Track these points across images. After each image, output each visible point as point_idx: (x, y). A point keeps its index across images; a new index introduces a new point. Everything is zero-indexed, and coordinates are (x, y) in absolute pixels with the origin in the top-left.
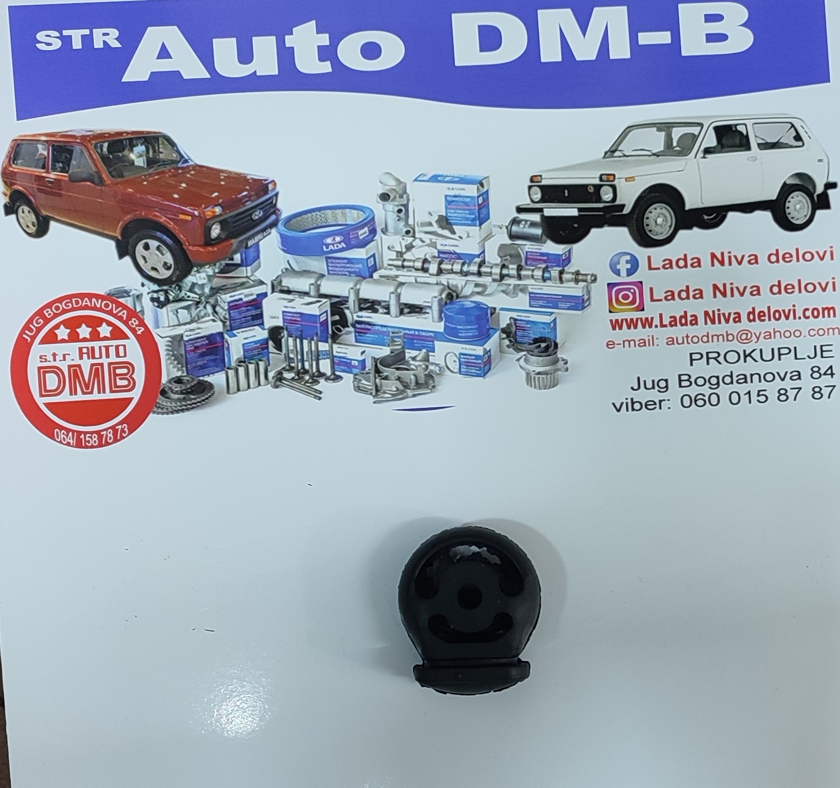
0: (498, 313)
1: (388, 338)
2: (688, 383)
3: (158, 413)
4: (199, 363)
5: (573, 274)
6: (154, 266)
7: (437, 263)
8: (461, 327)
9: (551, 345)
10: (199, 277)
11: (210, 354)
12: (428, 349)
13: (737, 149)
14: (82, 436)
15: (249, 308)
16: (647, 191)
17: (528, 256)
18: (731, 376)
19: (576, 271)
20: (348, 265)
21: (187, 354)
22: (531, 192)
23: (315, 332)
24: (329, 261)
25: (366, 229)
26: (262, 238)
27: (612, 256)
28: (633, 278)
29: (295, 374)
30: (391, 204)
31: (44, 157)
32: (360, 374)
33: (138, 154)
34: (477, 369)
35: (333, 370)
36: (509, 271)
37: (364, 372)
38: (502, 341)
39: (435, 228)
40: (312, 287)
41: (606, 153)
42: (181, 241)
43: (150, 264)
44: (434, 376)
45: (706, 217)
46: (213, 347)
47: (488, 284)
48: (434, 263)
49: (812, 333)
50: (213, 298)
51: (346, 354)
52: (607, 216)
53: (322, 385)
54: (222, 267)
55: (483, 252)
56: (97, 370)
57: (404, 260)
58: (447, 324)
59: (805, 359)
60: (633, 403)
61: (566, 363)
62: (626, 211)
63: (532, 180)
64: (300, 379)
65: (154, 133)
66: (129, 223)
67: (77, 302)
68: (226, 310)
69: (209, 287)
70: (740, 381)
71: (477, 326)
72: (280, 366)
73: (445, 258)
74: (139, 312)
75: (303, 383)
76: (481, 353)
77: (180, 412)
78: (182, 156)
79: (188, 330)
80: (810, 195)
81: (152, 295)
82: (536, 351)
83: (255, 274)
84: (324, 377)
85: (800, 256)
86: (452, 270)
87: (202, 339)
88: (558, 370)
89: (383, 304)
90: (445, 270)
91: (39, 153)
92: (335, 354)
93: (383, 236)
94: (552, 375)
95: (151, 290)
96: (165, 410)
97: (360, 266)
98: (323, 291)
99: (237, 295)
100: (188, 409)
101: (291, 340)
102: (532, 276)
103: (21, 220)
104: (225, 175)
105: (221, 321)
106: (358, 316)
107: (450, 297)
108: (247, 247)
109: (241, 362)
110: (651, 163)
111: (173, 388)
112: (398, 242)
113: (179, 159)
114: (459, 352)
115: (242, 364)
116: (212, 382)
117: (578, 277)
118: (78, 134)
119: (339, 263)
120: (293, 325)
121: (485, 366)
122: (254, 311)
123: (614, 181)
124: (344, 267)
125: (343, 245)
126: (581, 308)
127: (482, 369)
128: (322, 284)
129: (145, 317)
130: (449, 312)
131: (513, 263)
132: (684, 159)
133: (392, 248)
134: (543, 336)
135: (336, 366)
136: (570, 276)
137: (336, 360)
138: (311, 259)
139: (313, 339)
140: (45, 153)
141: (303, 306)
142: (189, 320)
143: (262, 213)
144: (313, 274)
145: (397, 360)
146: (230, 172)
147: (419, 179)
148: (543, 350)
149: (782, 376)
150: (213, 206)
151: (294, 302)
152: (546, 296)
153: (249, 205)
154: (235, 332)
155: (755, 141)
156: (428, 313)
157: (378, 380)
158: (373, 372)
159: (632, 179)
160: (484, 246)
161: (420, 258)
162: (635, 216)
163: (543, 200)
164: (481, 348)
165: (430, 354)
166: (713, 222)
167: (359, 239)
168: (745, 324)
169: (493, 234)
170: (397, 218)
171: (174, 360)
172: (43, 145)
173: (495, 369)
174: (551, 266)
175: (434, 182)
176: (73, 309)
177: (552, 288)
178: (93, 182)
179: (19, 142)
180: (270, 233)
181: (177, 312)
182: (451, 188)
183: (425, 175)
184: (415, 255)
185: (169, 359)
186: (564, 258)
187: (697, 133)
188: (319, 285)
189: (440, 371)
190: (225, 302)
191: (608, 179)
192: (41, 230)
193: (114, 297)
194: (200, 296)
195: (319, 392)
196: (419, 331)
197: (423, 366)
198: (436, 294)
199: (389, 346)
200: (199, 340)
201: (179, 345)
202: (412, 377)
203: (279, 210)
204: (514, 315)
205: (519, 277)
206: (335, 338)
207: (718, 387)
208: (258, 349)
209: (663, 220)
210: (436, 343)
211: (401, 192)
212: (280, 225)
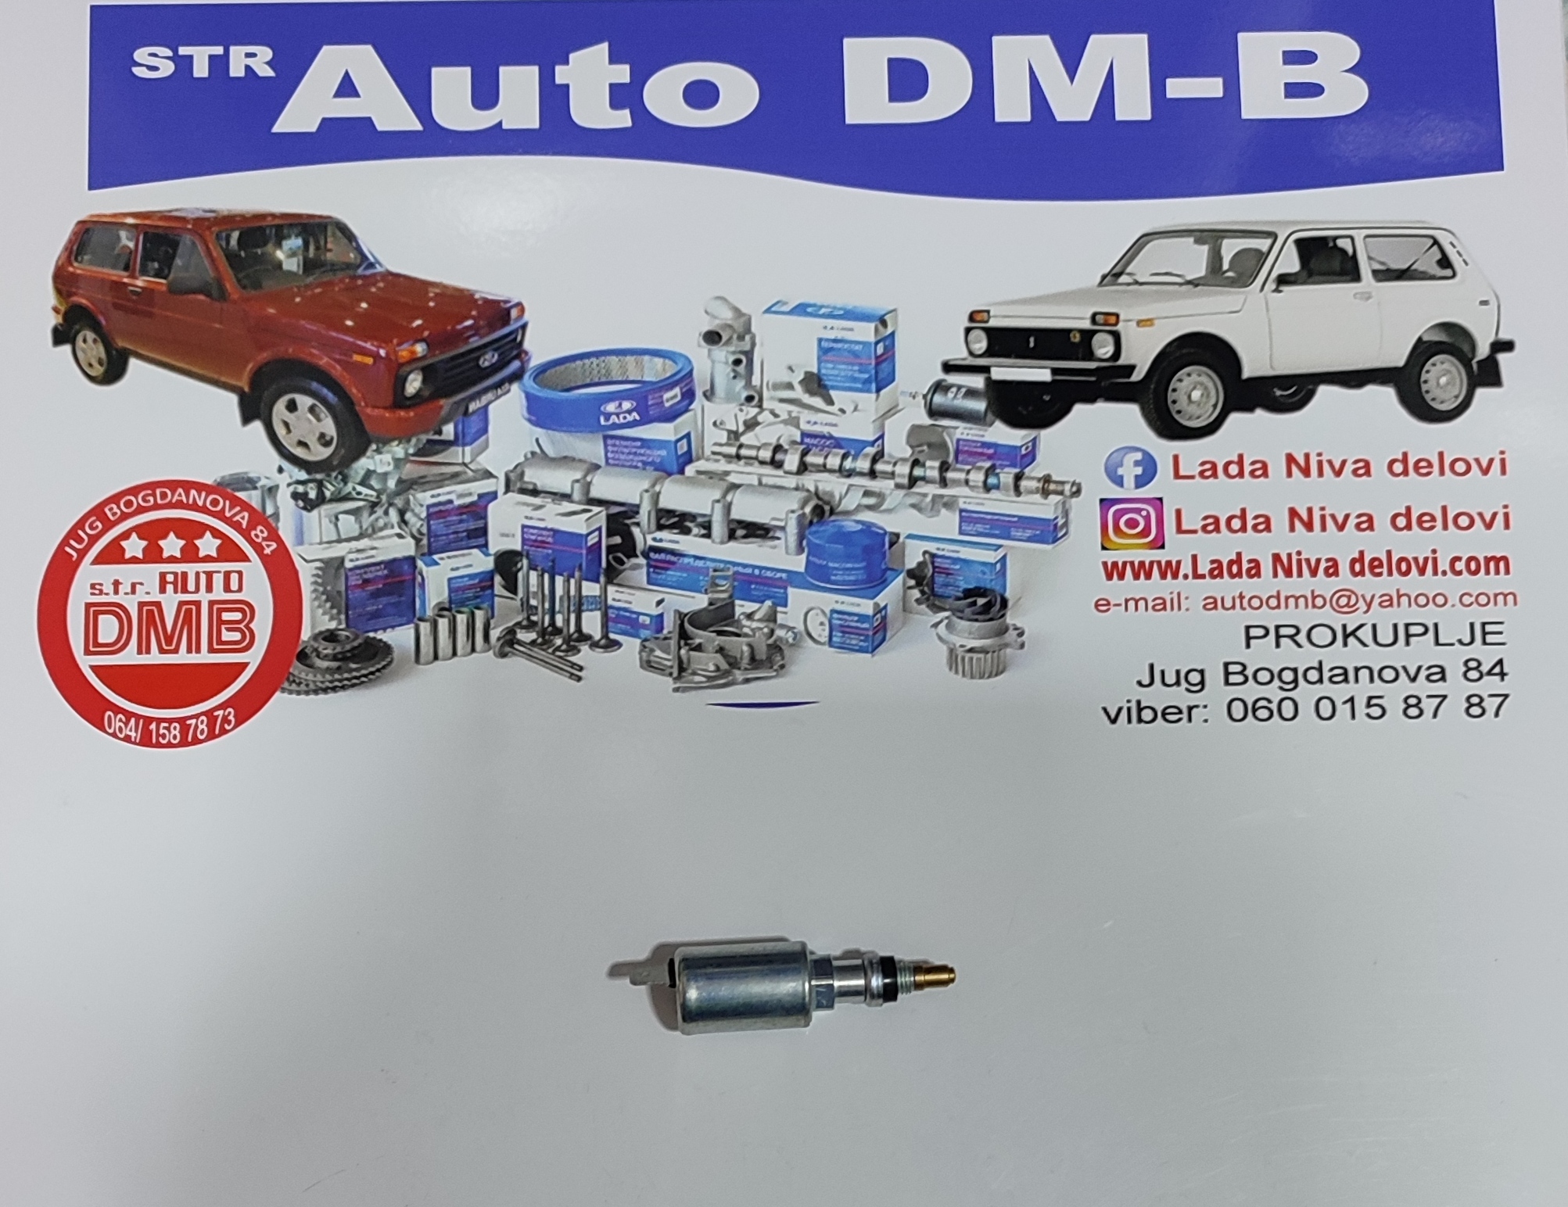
0: (904, 543)
1: (706, 579)
2: (1240, 679)
3: (291, 692)
4: (369, 609)
5: (1039, 480)
6: (302, 439)
7: (799, 452)
8: (836, 565)
9: (996, 601)
10: (379, 461)
11: (390, 594)
12: (777, 601)
13: (1335, 278)
14: (153, 726)
15: (464, 517)
16: (1175, 344)
17: (960, 448)
18: (1320, 669)
19: (1044, 476)
20: (642, 451)
21: (349, 592)
22: (969, 338)
23: (577, 565)
24: (610, 442)
25: (677, 390)
26: (493, 398)
27: (1109, 453)
28: (1143, 493)
29: (538, 633)
30: (721, 351)
31: (128, 251)
32: (653, 640)
33: (290, 252)
34: (862, 638)
35: (605, 630)
36: (925, 472)
37: (661, 636)
38: (909, 591)
39: (799, 393)
40: (577, 485)
41: (1104, 277)
42: (355, 400)
43: (296, 435)
44: (783, 647)
45: (1278, 393)
46: (395, 583)
47: (888, 492)
48: (792, 454)
49: (1467, 600)
50: (402, 497)
51: (630, 603)
52: (1103, 384)
53: (585, 655)
54: (421, 446)
55: (882, 437)
56: (188, 614)
57: (741, 446)
58: (811, 558)
59: (1452, 645)
60: (1140, 710)
61: (1021, 634)
62: (1137, 376)
63: (971, 318)
64: (545, 642)
65: (320, 217)
66: (267, 364)
67: (164, 495)
68: (422, 519)
69: (396, 477)
70: (1336, 679)
71: (863, 564)
72: (512, 620)
73: (813, 445)
74: (270, 516)
75: (550, 650)
76: (870, 612)
77: (329, 691)
78: (364, 257)
79: (354, 550)
80: (1466, 361)
81: (296, 488)
82: (968, 611)
83: (480, 459)
84: (589, 642)
85: (1446, 465)
86: (824, 465)
87: (378, 568)
88: (1006, 645)
89: (700, 520)
90: (813, 465)
91: (121, 245)
92: (610, 602)
93: (707, 403)
94: (996, 654)
95: (294, 479)
96: (303, 687)
97: (664, 453)
98: (595, 493)
99: (444, 494)
100: (343, 688)
101: (533, 575)
102: (967, 482)
103: (80, 354)
104: (437, 291)
105: (413, 537)
106: (654, 539)
107: (819, 511)
108: (466, 413)
109: (444, 609)
110: (1184, 296)
111: (320, 649)
112: (733, 415)
113: (358, 261)
114: (830, 608)
115: (445, 613)
116: (390, 642)
117: (1046, 486)
118: (190, 216)
119: (626, 447)
120: (539, 550)
121: (875, 634)
122: (471, 523)
123: (1116, 324)
124: (635, 454)
125: (635, 416)
126: (1051, 541)
127: (870, 639)
128: (594, 481)
129: (280, 525)
130: (817, 538)
131: (932, 459)
132: (1243, 292)
133: (721, 424)
134: (982, 585)
135: (610, 624)
136: (1034, 484)
137: (612, 614)
138: (578, 437)
139: (573, 577)
140: (131, 245)
141: (559, 517)
142: (356, 533)
143: (496, 356)
144: (578, 464)
145: (719, 617)
146: (445, 287)
147: (773, 309)
148: (979, 610)
149: (1412, 673)
150: (411, 342)
151: (544, 510)
152: (989, 517)
153: (475, 342)
154: (436, 557)
155: (1367, 265)
156: (778, 538)
157: (683, 652)
158: (675, 636)
159: (1149, 323)
160: (882, 427)
161: (770, 444)
162: (1152, 386)
163: (989, 352)
164: (871, 603)
165: (779, 609)
166: (1290, 401)
167: (664, 406)
168: (1345, 579)
169: (899, 408)
170: (732, 375)
171: (327, 600)
172: (128, 231)
173: (893, 639)
174: (1001, 465)
175: (799, 315)
176: (156, 507)
177: (1001, 504)
178: (208, 295)
179: (88, 226)
180: (508, 391)
181: (337, 519)
182: (829, 327)
183: (785, 303)
184: (761, 438)
185: (316, 599)
186: (1023, 452)
187: (1265, 249)
188: (589, 484)
189: (794, 639)
190: (422, 506)
191: (1106, 322)
192: (113, 371)
193: (228, 489)
194: (379, 493)
195: (578, 668)
196: (761, 568)
197: (766, 630)
198: (795, 506)
199: (706, 592)
200: (373, 569)
201: (336, 576)
202: (745, 648)
203: (526, 353)
204: (932, 547)
205: (944, 482)
206: (612, 575)
207: (1295, 688)
208: (476, 588)
209: (1202, 395)
210: (790, 590)
211: (741, 330)
212: (527, 378)
